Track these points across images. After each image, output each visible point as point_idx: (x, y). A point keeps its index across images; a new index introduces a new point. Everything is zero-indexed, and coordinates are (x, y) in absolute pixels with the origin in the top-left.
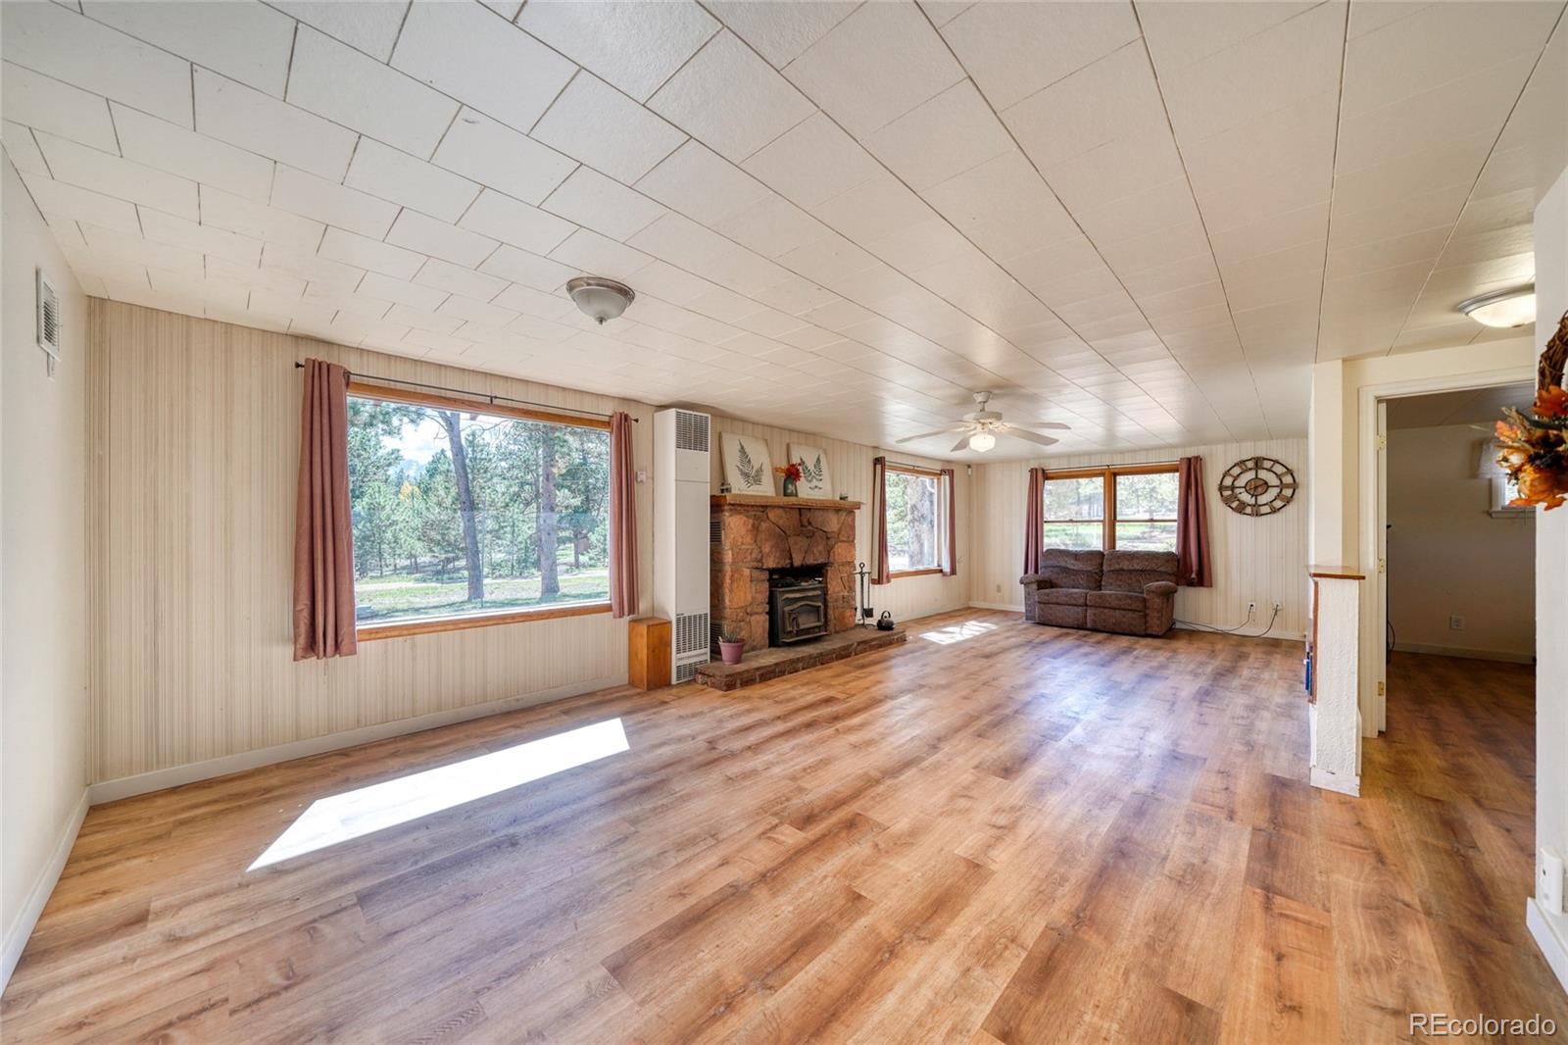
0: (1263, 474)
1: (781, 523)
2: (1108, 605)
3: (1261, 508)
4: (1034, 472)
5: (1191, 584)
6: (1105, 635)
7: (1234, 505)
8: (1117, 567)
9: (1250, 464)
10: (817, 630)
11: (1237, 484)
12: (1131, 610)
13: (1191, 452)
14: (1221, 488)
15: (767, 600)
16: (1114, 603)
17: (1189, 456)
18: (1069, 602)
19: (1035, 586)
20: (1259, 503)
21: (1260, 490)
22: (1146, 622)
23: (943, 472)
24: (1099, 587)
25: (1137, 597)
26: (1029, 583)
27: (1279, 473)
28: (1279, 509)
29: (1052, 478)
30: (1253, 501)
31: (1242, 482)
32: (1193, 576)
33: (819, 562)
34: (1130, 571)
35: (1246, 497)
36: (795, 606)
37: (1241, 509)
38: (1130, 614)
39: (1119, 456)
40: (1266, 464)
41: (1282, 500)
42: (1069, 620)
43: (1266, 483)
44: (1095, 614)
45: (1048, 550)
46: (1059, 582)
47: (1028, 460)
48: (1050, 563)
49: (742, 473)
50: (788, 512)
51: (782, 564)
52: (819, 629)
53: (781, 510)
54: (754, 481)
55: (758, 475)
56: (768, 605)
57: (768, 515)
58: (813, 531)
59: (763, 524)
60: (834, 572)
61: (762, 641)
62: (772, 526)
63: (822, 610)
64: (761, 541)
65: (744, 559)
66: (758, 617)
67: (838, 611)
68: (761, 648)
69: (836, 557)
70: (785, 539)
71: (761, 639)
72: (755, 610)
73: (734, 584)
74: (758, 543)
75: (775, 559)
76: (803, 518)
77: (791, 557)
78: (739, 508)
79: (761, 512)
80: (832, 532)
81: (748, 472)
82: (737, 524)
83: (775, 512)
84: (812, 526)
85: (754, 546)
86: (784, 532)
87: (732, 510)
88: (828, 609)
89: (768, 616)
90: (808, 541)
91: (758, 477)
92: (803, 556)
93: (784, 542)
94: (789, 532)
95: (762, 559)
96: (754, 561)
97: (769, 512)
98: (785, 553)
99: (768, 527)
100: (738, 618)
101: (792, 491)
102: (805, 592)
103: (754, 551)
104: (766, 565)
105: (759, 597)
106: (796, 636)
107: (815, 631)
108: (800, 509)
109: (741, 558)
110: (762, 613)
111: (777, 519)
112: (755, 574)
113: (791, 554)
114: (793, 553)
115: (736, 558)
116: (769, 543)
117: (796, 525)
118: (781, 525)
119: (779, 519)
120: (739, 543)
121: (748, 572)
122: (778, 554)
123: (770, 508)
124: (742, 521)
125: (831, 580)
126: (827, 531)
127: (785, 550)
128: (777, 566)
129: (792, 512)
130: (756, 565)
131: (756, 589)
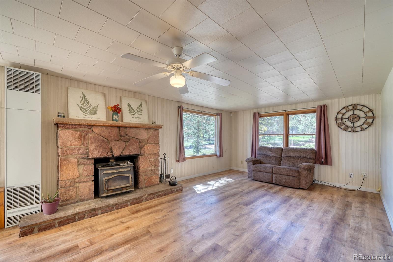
0: (357, 112)
1: (104, 134)
2: (282, 173)
3: (356, 128)
4: (255, 114)
5: (322, 163)
6: (280, 187)
7: (343, 127)
8: (288, 155)
9: (351, 108)
10: (128, 188)
11: (344, 117)
12: (292, 176)
13: (322, 103)
14: (336, 119)
15: (93, 174)
16: (285, 173)
17: (321, 105)
18: (265, 171)
19: (251, 163)
20: (355, 126)
21: (355, 120)
22: (299, 182)
23: (217, 114)
24: (280, 164)
25: (295, 170)
26: (249, 162)
27: (365, 111)
28: (365, 129)
29: (263, 117)
30: (352, 125)
31: (346, 116)
32: (323, 160)
33: (134, 153)
34: (294, 157)
35: (348, 123)
36: (111, 177)
37: (346, 129)
38: (292, 178)
39: (290, 106)
40: (359, 107)
41: (367, 124)
42: (265, 179)
43: (359, 116)
44: (276, 177)
45: (260, 147)
46: (263, 161)
47: (253, 109)
48: (260, 152)
49: (81, 108)
50: (109, 129)
51: (105, 155)
52: (129, 187)
53: (104, 128)
54: (90, 113)
55: (94, 110)
56: (94, 177)
57: (93, 130)
58: (129, 139)
59: (90, 135)
60: (144, 158)
61: (89, 196)
62: (97, 136)
63: (131, 178)
64: (88, 144)
65: (72, 154)
66: (85, 184)
67: (147, 176)
68: (88, 200)
69: (146, 151)
70: (108, 142)
71: (88, 195)
72: (83, 180)
73: (63, 167)
74: (85, 145)
75: (99, 153)
76: (121, 132)
77: (112, 152)
78: (68, 126)
79: (88, 129)
80: (143, 139)
81: (87, 108)
82: (66, 135)
83: (99, 129)
84: (128, 136)
85: (82, 146)
86: (106, 139)
87: (62, 127)
88: (140, 176)
89: (93, 183)
90: (126, 143)
91: (94, 111)
92: (121, 151)
93: (106, 144)
94: (110, 139)
95: (88, 153)
96: (81, 154)
97: (94, 129)
98: (107, 150)
99: (93, 136)
100: (67, 185)
101: (116, 119)
102: (119, 169)
103: (82, 149)
104: (91, 156)
105: (86, 173)
106: (111, 193)
107: (126, 189)
108: (119, 127)
109: (70, 153)
110: (89, 181)
111: (100, 132)
112: (82, 161)
113: (112, 150)
114: (113, 149)
115: (65, 153)
116: (94, 144)
117: (116, 136)
118: (104, 135)
119: (102, 132)
120: (68, 145)
121: (76, 160)
122: (101, 150)
123: (95, 127)
124: (71, 133)
125: (142, 162)
126: (139, 138)
127: (107, 148)
128: (100, 156)
129: (113, 129)
130: (83, 156)
131: (83, 169)
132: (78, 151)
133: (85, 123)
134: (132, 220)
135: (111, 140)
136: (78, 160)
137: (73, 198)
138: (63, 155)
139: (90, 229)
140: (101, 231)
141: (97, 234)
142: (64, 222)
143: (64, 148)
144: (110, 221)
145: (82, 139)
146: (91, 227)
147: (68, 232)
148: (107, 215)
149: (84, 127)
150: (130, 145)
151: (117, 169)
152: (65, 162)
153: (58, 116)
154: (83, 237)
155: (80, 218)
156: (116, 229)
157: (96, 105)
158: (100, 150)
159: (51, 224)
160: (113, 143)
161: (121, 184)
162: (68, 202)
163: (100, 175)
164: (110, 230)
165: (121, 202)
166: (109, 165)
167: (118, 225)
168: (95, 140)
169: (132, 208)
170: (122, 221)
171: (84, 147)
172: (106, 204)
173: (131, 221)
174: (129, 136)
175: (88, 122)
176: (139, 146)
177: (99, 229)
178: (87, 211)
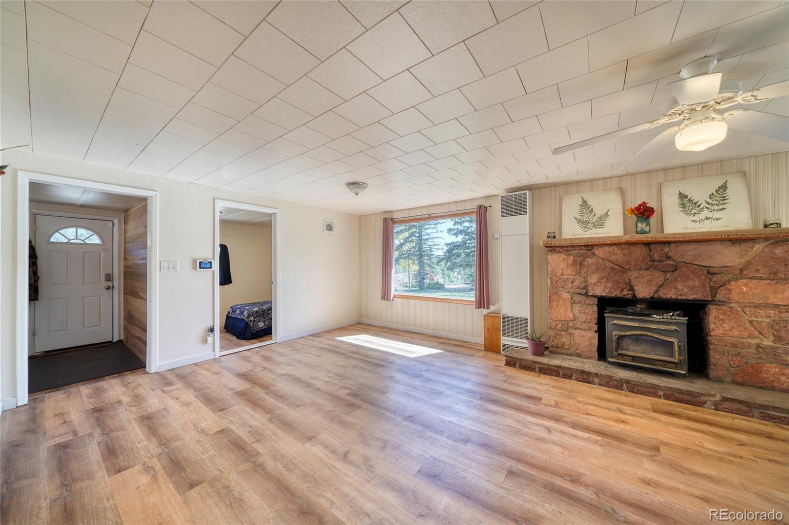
1: (614, 258)
10: (669, 365)
15: (596, 321)
49: (580, 221)
50: (624, 249)
51: (617, 294)
52: (674, 366)
53: (615, 248)
54: (593, 226)
55: (601, 220)
56: (597, 326)
57: (594, 253)
58: (676, 265)
59: (589, 260)
60: (729, 313)
61: (589, 352)
62: (601, 261)
63: (676, 346)
64: (587, 273)
65: (564, 286)
66: (583, 332)
67: (739, 358)
68: (587, 358)
69: (734, 296)
70: (623, 272)
71: (587, 351)
72: (579, 326)
73: (553, 303)
74: (583, 275)
75: (606, 290)
76: (652, 253)
77: (632, 289)
78: (558, 249)
79: (586, 251)
80: (723, 267)
81: (588, 219)
82: (556, 260)
83: (605, 249)
84: (673, 260)
85: (577, 277)
86: (619, 266)
87: (551, 251)
88: (711, 351)
89: (596, 335)
90: (666, 275)
91: (600, 223)
92: (655, 289)
93: (619, 275)
94: (628, 267)
95: (587, 287)
96: (576, 288)
97: (596, 250)
98: (621, 285)
99: (595, 262)
100: (558, 328)
101: (642, 229)
102: (647, 323)
103: (577, 280)
104: (592, 292)
105: (583, 317)
106: (629, 361)
107: (665, 366)
108: (647, 244)
109: (561, 285)
110: (588, 330)
111: (607, 255)
112: (577, 298)
113: (632, 286)
114: (635, 285)
115: (554, 285)
116: (597, 275)
117: (640, 260)
118: (614, 260)
119: (611, 254)
120: (559, 274)
121: (568, 296)
122: (609, 285)
123: (597, 247)
124: (561, 258)
125: (720, 320)
126: (708, 265)
127: (622, 282)
128: (608, 295)
129: (632, 248)
130: (579, 291)
131: (580, 310)
132: (572, 283)
133: (580, 243)
134: (641, 417)
135: (630, 267)
136: (571, 295)
137: (566, 347)
138: (553, 287)
139: (567, 392)
140: (579, 402)
141: (571, 401)
142: (546, 371)
143: (554, 278)
144: (603, 399)
145: (578, 266)
146: (571, 391)
147: (544, 382)
148: (606, 391)
149: (580, 249)
150: (679, 279)
151: (641, 322)
152: (555, 296)
153: (548, 237)
154: (554, 395)
155: (565, 375)
156: (601, 411)
157: (605, 212)
158: (607, 284)
159: (531, 365)
160: (633, 274)
161: (651, 352)
162: (559, 350)
163: (608, 325)
164: (593, 408)
165: (639, 382)
166: (626, 311)
167: (609, 409)
168: (598, 268)
169: (663, 404)
170: (623, 409)
171: (581, 278)
172: (609, 373)
173: (638, 418)
174: (675, 260)
175: (585, 241)
176: (709, 283)
177: (579, 399)
178: (575, 369)
